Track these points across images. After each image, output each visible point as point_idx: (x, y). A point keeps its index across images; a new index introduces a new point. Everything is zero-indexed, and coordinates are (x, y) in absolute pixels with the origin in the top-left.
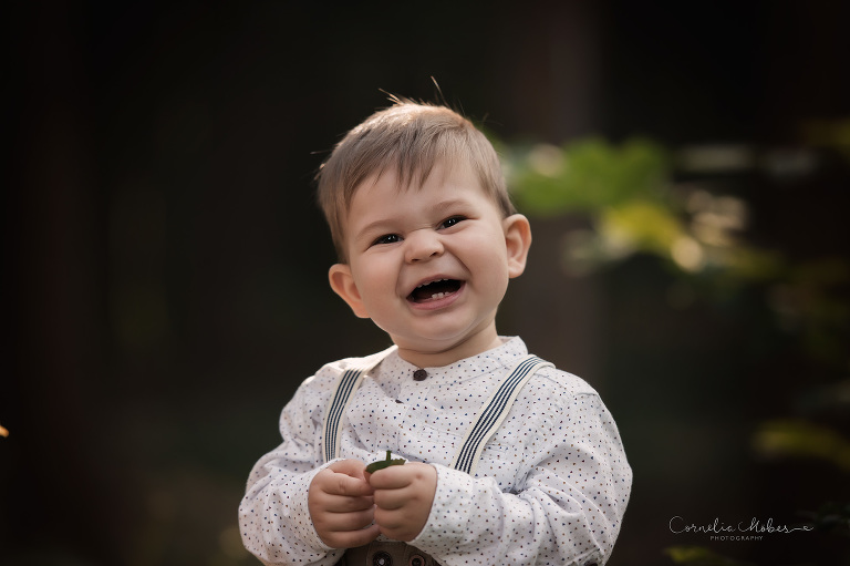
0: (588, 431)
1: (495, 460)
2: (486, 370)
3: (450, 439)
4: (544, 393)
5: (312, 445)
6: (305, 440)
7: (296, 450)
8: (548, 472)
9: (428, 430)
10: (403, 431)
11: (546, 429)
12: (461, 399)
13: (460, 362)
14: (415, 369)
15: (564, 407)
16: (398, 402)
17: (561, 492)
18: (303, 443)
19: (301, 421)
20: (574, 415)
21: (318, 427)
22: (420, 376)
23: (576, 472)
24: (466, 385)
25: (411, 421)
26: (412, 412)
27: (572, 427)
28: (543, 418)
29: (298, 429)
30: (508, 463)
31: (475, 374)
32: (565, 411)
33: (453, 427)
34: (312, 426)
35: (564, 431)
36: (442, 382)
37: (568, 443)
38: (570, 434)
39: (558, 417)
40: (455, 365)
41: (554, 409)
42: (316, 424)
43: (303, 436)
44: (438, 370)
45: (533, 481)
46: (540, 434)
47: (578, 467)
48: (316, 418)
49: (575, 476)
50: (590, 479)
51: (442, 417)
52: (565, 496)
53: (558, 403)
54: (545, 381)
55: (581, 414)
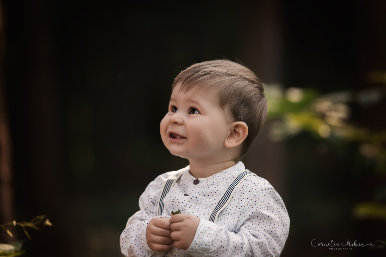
0: (267, 205)
1: (226, 220)
2: (225, 179)
3: (207, 211)
4: (248, 188)
5: (153, 213)
6: (150, 211)
7: (146, 215)
8: (249, 223)
9: (197, 207)
10: (186, 208)
11: (249, 205)
12: (213, 192)
13: (214, 175)
14: (194, 179)
15: (257, 194)
16: (185, 195)
17: (254, 231)
18: (149, 212)
19: (147, 202)
20: (261, 198)
21: (155, 205)
22: (196, 182)
23: (261, 223)
24: (216, 186)
25: (190, 204)
26: (190, 200)
27: (260, 204)
28: (247, 201)
29: (146, 206)
30: (232, 221)
31: (220, 181)
32: (258, 197)
33: (208, 206)
34: (152, 205)
35: (257, 206)
36: (205, 185)
37: (258, 211)
38: (259, 207)
39: (254, 199)
40: (211, 177)
41: (252, 196)
42: (154, 204)
43: (149, 209)
44: (204, 179)
45: (243, 228)
46: (246, 208)
47: (262, 220)
48: (154, 202)
49: (261, 225)
50: (268, 226)
51: (204, 201)
52: (257, 233)
53: (254, 193)
54: (250, 183)
55: (264, 197)
